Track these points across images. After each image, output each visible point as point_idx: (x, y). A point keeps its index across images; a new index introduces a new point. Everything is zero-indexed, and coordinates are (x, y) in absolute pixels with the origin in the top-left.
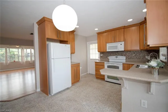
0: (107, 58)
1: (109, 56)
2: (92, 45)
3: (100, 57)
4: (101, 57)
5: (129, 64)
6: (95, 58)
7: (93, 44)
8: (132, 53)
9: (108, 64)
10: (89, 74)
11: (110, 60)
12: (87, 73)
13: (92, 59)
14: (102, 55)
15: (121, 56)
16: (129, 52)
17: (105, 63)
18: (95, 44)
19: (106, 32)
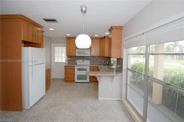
0: (74, 61)
1: (77, 60)
3: (67, 61)
5: (94, 66)
6: (61, 62)
8: (94, 58)
9: (78, 67)
10: (53, 79)
11: (77, 64)
13: (57, 63)
14: (69, 59)
15: (86, 60)
17: (75, 66)
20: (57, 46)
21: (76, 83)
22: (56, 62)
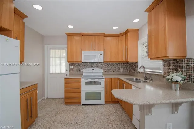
0: (80, 71)
1: (83, 69)
2: (54, 51)
3: (68, 70)
4: (70, 70)
5: (112, 78)
6: (60, 72)
7: (55, 49)
8: (109, 65)
9: (86, 80)
10: (48, 98)
11: (84, 74)
12: (44, 98)
13: (53, 74)
14: (72, 67)
15: (97, 68)
16: (105, 64)
17: (82, 78)
18: (59, 50)
19: (81, 35)
20: (52, 49)
21: (84, 106)
22: (51, 72)
